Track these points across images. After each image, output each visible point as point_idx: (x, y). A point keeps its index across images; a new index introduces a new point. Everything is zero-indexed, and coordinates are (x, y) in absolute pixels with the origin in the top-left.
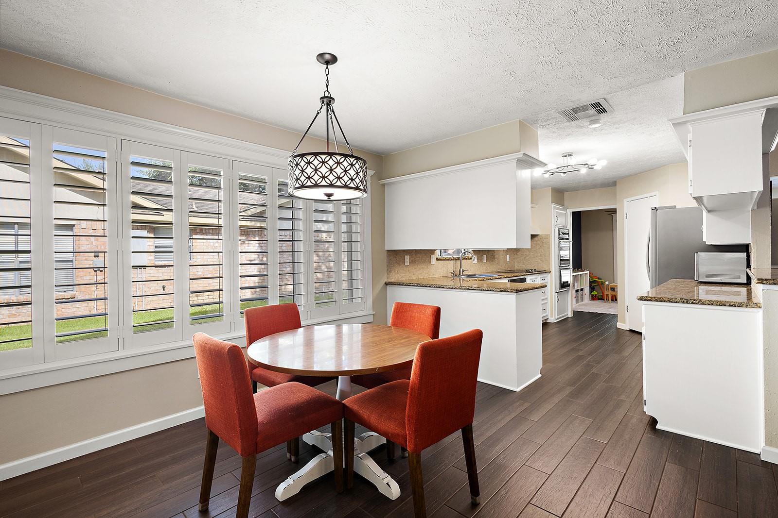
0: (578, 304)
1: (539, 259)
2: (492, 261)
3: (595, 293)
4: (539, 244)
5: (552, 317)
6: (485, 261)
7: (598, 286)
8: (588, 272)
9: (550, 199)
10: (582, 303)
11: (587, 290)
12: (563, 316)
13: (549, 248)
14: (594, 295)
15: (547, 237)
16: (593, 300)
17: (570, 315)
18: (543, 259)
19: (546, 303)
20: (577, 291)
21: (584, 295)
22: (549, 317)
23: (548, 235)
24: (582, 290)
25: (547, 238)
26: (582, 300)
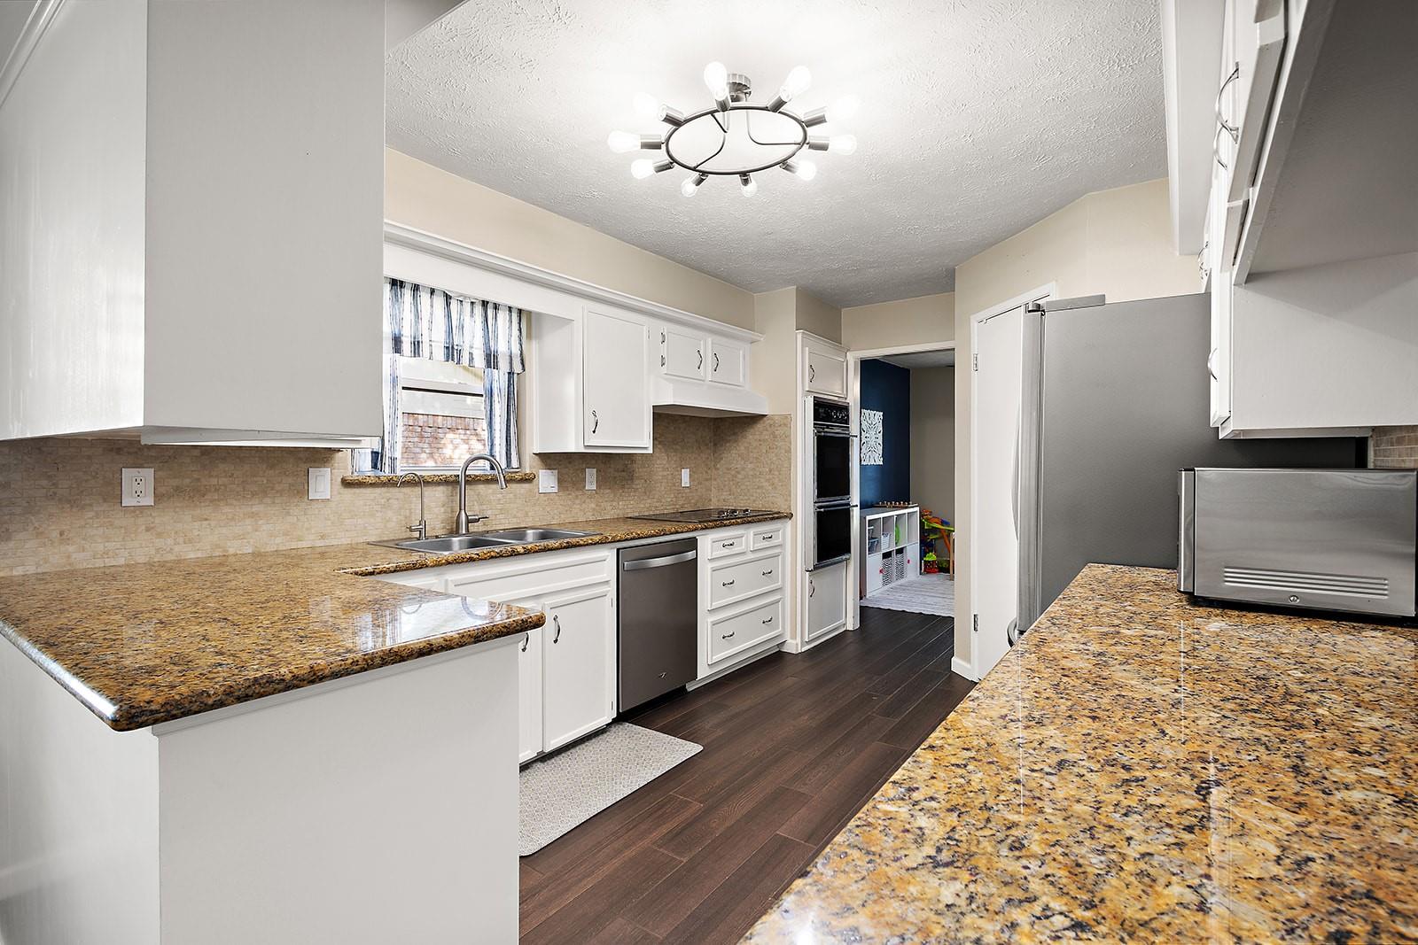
0: (886, 587)
1: (768, 480)
2: (623, 487)
3: (931, 557)
4: (765, 441)
5: (794, 637)
6: (591, 485)
7: (942, 540)
8: (917, 509)
9: (793, 322)
10: (902, 581)
11: (913, 550)
12: (827, 631)
13: (789, 451)
14: (929, 562)
15: (786, 421)
16: (928, 573)
17: (851, 623)
18: (776, 481)
19: (777, 602)
20: (887, 555)
21: (906, 562)
22: (787, 637)
23: (786, 417)
24: (900, 551)
25: (785, 425)
26: (901, 574)
